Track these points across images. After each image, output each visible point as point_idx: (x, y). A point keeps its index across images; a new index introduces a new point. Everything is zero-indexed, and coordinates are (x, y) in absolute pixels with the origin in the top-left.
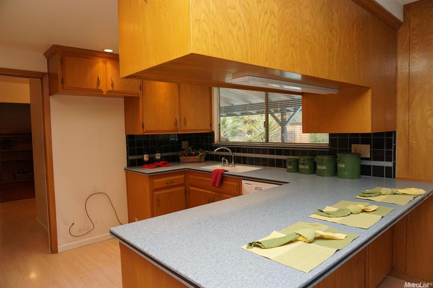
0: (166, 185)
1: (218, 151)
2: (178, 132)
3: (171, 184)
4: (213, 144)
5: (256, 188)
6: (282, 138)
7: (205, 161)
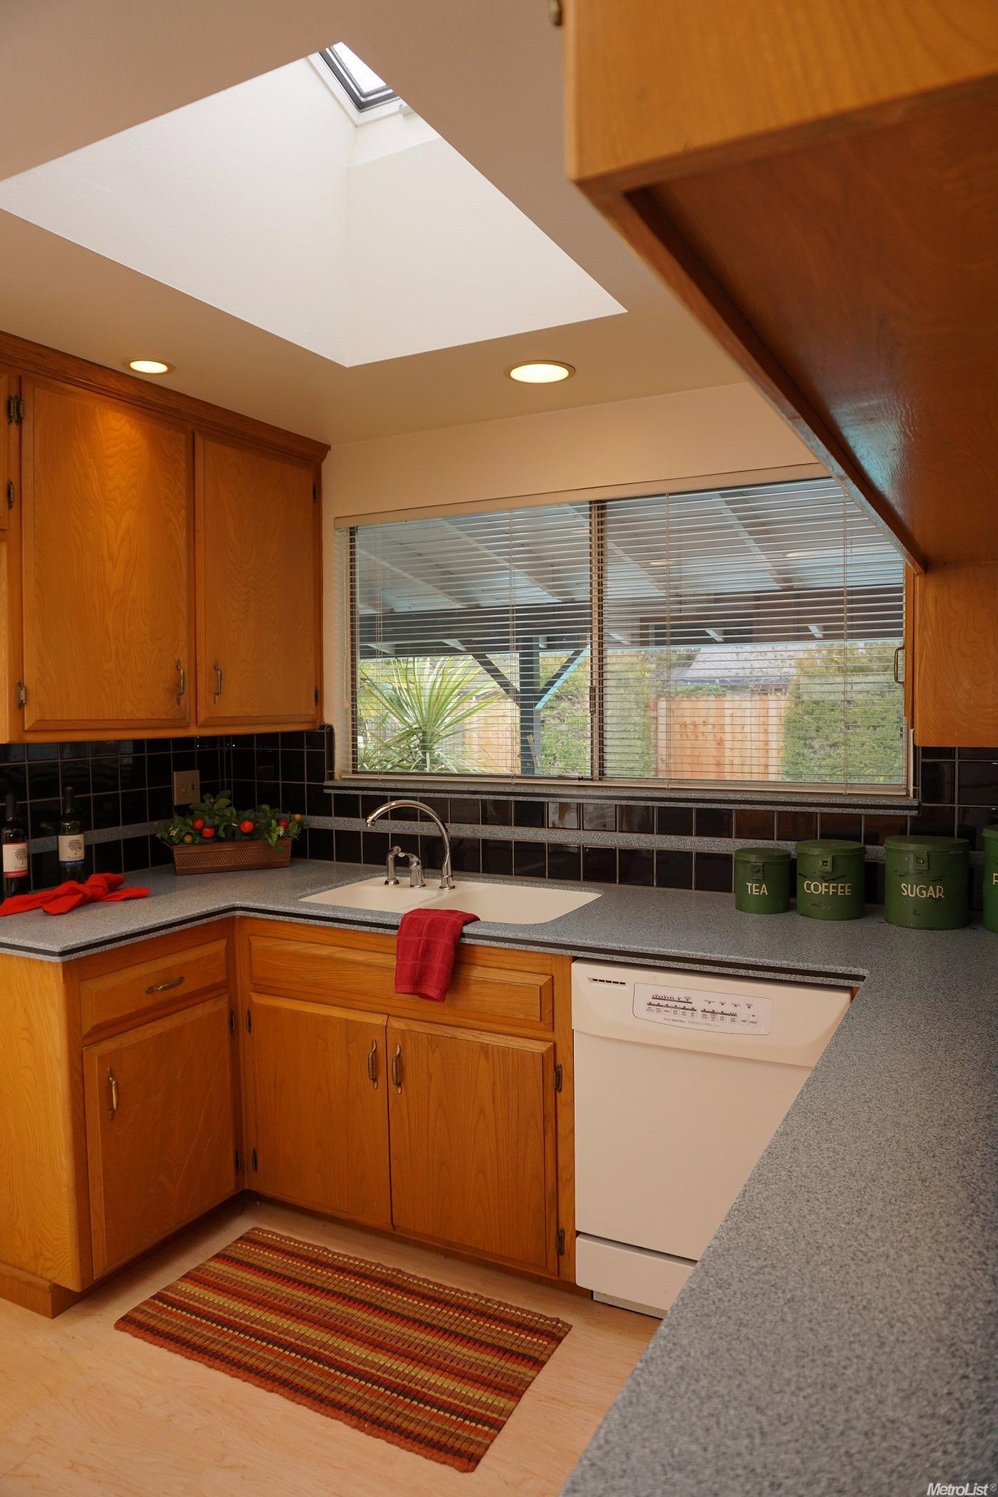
0: (149, 1001)
1: (384, 816)
2: (187, 727)
3: (173, 993)
4: (327, 783)
5: (656, 1002)
6: (526, 754)
7: (292, 863)
